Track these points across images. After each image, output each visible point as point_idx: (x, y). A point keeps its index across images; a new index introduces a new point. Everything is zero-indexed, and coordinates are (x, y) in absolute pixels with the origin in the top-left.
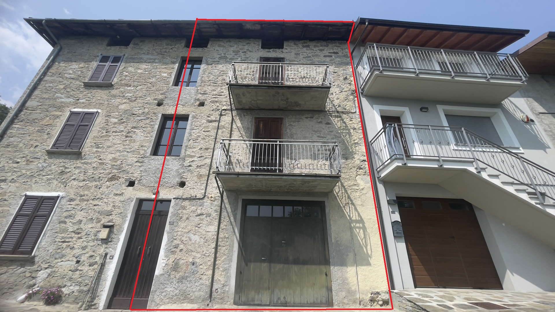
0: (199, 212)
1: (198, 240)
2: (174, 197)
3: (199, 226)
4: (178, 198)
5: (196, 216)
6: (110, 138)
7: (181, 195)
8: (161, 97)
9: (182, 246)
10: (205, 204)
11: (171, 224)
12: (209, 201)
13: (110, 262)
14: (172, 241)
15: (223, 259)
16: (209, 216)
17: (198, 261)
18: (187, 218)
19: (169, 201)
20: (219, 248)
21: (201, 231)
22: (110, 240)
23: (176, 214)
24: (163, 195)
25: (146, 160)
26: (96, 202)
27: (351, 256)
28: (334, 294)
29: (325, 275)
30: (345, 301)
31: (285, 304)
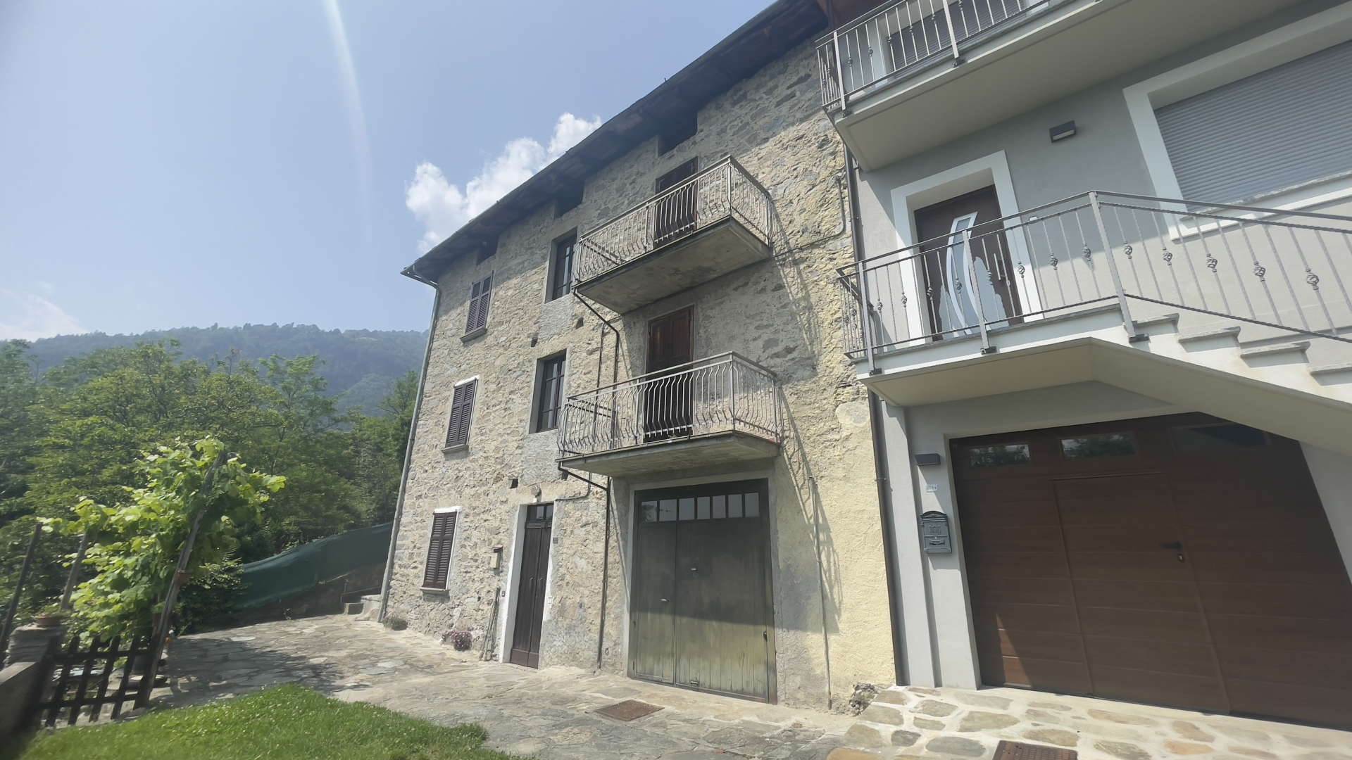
0: (584, 520)
1: (585, 567)
2: (557, 497)
3: (585, 544)
4: (560, 500)
6: (491, 417)
7: (564, 493)
8: (534, 329)
9: (568, 577)
10: (591, 505)
11: (556, 541)
12: (595, 500)
13: (503, 600)
14: (558, 570)
15: (613, 599)
16: (596, 526)
17: (586, 600)
18: (572, 532)
19: (552, 504)
20: (609, 579)
21: (587, 551)
23: (561, 526)
24: (545, 498)
25: (525, 443)
26: (485, 516)
27: (816, 599)
28: (779, 678)
29: (763, 639)
30: (801, 695)
31: (696, 686)
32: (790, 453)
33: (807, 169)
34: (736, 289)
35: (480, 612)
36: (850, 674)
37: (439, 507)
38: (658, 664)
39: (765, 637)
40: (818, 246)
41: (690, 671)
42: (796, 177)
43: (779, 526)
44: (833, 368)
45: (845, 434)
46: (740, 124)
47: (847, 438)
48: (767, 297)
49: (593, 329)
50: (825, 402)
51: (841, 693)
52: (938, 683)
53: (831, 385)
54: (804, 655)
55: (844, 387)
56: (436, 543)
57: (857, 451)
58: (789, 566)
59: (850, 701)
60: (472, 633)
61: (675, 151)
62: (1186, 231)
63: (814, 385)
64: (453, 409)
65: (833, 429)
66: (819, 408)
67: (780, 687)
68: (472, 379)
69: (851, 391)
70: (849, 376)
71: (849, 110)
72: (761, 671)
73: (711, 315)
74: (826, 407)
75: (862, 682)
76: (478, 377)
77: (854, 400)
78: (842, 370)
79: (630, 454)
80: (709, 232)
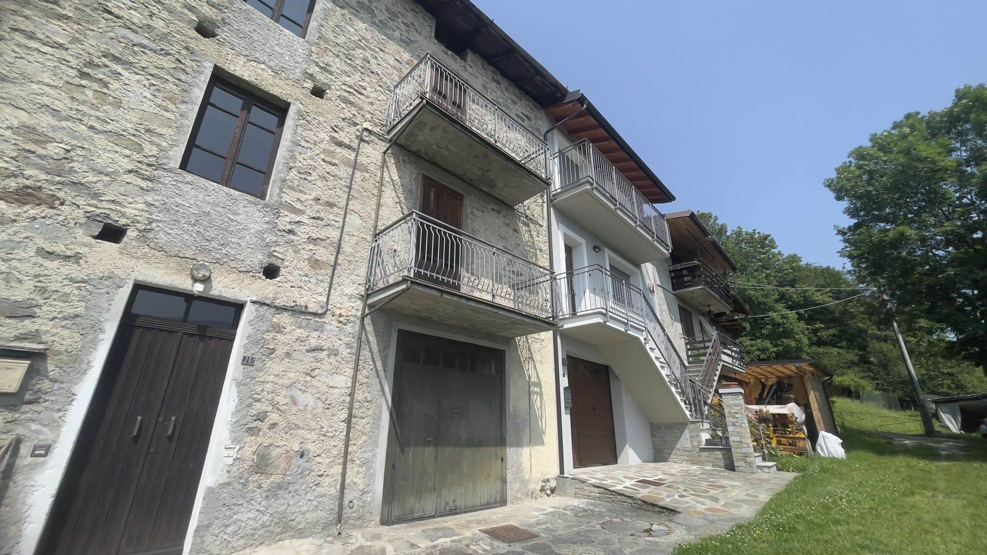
0: (313, 342)
2: (255, 299)
3: (313, 374)
4: (264, 304)
5: (308, 351)
7: (271, 296)
9: (274, 417)
11: (245, 360)
12: (335, 323)
13: (33, 466)
15: (360, 442)
17: (311, 447)
19: (239, 304)
22: (27, 397)
23: (258, 342)
28: (508, 486)
29: (500, 461)
30: (519, 495)
31: (454, 512)
32: (518, 338)
36: (539, 475)
48: (510, 231)
51: (536, 487)
54: (521, 468)
57: (546, 350)
58: (514, 411)
59: (540, 491)
67: (509, 493)
72: (498, 486)
75: (544, 477)
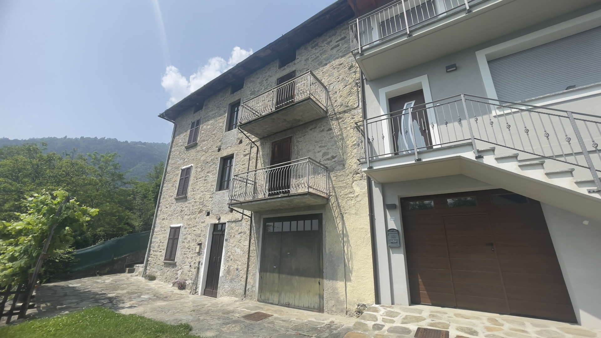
0: (240, 231)
1: (240, 252)
3: (240, 242)
4: (229, 222)
5: (239, 234)
6: (198, 183)
7: (231, 218)
8: (219, 144)
9: (232, 257)
10: (243, 224)
11: (226, 240)
12: (245, 222)
13: (201, 267)
14: (227, 253)
15: (252, 266)
16: (245, 234)
17: (239, 267)
18: (234, 236)
19: (225, 223)
20: (251, 258)
21: (241, 245)
22: (201, 253)
23: (229, 233)
24: (222, 221)
25: (214, 195)
26: (194, 229)
27: (342, 267)
28: (325, 302)
29: (318, 284)
30: (334, 309)
31: (288, 305)
32: (332, 202)
33: (343, 78)
34: (311, 130)
35: (191, 272)
36: (355, 300)
37: (172, 224)
38: (272, 295)
39: (319, 283)
40: (347, 112)
41: (286, 299)
42: (339, 81)
43: (327, 234)
44: (352, 165)
45: (356, 194)
46: (315, 57)
47: (357, 196)
48: (324, 134)
49: (247, 145)
50: (348, 180)
51: (351, 307)
52: (393, 303)
53: (351, 173)
54: (336, 291)
55: (356, 174)
56: (171, 241)
57: (361, 202)
58: (331, 252)
59: (355, 311)
60: (187, 282)
61: (286, 67)
62: (499, 113)
63: (343, 173)
64: (180, 179)
65: (351, 192)
66: (345, 183)
67: (325, 305)
68: (190, 166)
69: (359, 176)
70: (359, 169)
71: (362, 53)
72: (317, 299)
73: (300, 140)
74: (349, 182)
75: (361, 303)
76: (192, 165)
77: (360, 180)
78: (356, 166)
79: (262, 202)
80: (300, 104)
